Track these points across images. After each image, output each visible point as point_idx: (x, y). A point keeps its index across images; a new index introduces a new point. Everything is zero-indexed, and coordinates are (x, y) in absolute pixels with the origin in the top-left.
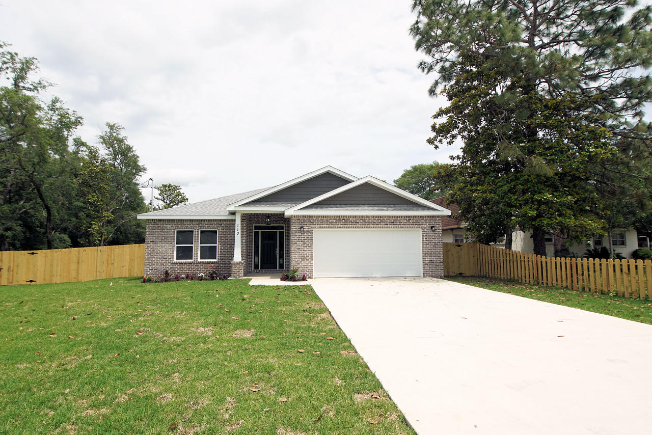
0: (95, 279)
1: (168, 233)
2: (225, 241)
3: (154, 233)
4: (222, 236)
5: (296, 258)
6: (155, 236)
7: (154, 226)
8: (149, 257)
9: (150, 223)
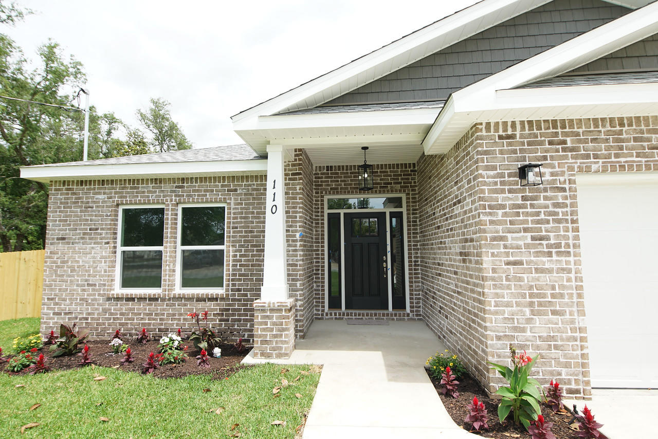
1: (101, 216)
2: (245, 237)
3: (67, 216)
4: (237, 223)
5: (508, 305)
6: (70, 225)
7: (68, 199)
8: (53, 280)
9: (59, 190)
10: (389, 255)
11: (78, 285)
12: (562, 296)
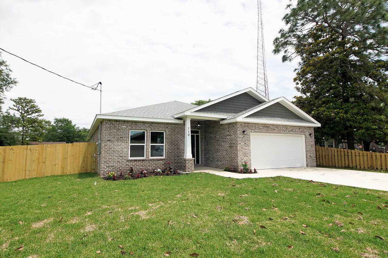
0: (23, 178)
1: (124, 133)
2: (171, 141)
3: (111, 132)
4: (168, 137)
5: (241, 155)
6: (112, 136)
7: (111, 126)
8: (106, 155)
9: (107, 123)
10: (195, 148)
11: (116, 157)
12: (248, 154)
